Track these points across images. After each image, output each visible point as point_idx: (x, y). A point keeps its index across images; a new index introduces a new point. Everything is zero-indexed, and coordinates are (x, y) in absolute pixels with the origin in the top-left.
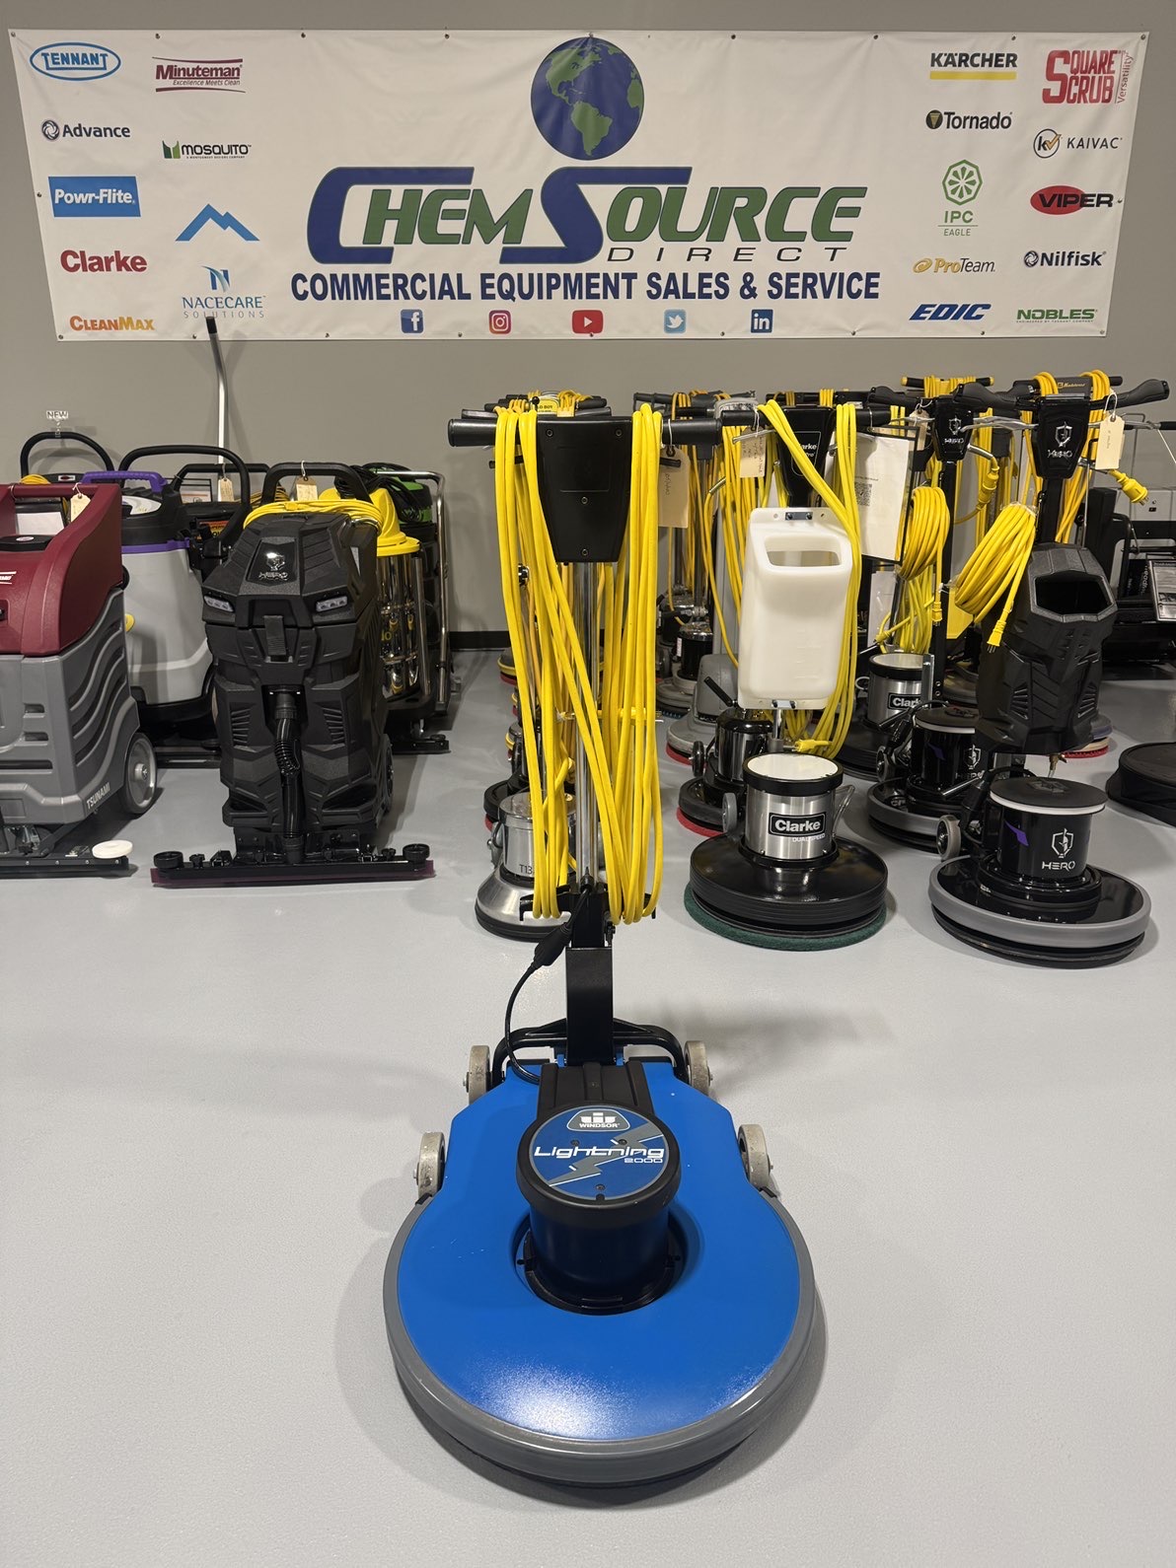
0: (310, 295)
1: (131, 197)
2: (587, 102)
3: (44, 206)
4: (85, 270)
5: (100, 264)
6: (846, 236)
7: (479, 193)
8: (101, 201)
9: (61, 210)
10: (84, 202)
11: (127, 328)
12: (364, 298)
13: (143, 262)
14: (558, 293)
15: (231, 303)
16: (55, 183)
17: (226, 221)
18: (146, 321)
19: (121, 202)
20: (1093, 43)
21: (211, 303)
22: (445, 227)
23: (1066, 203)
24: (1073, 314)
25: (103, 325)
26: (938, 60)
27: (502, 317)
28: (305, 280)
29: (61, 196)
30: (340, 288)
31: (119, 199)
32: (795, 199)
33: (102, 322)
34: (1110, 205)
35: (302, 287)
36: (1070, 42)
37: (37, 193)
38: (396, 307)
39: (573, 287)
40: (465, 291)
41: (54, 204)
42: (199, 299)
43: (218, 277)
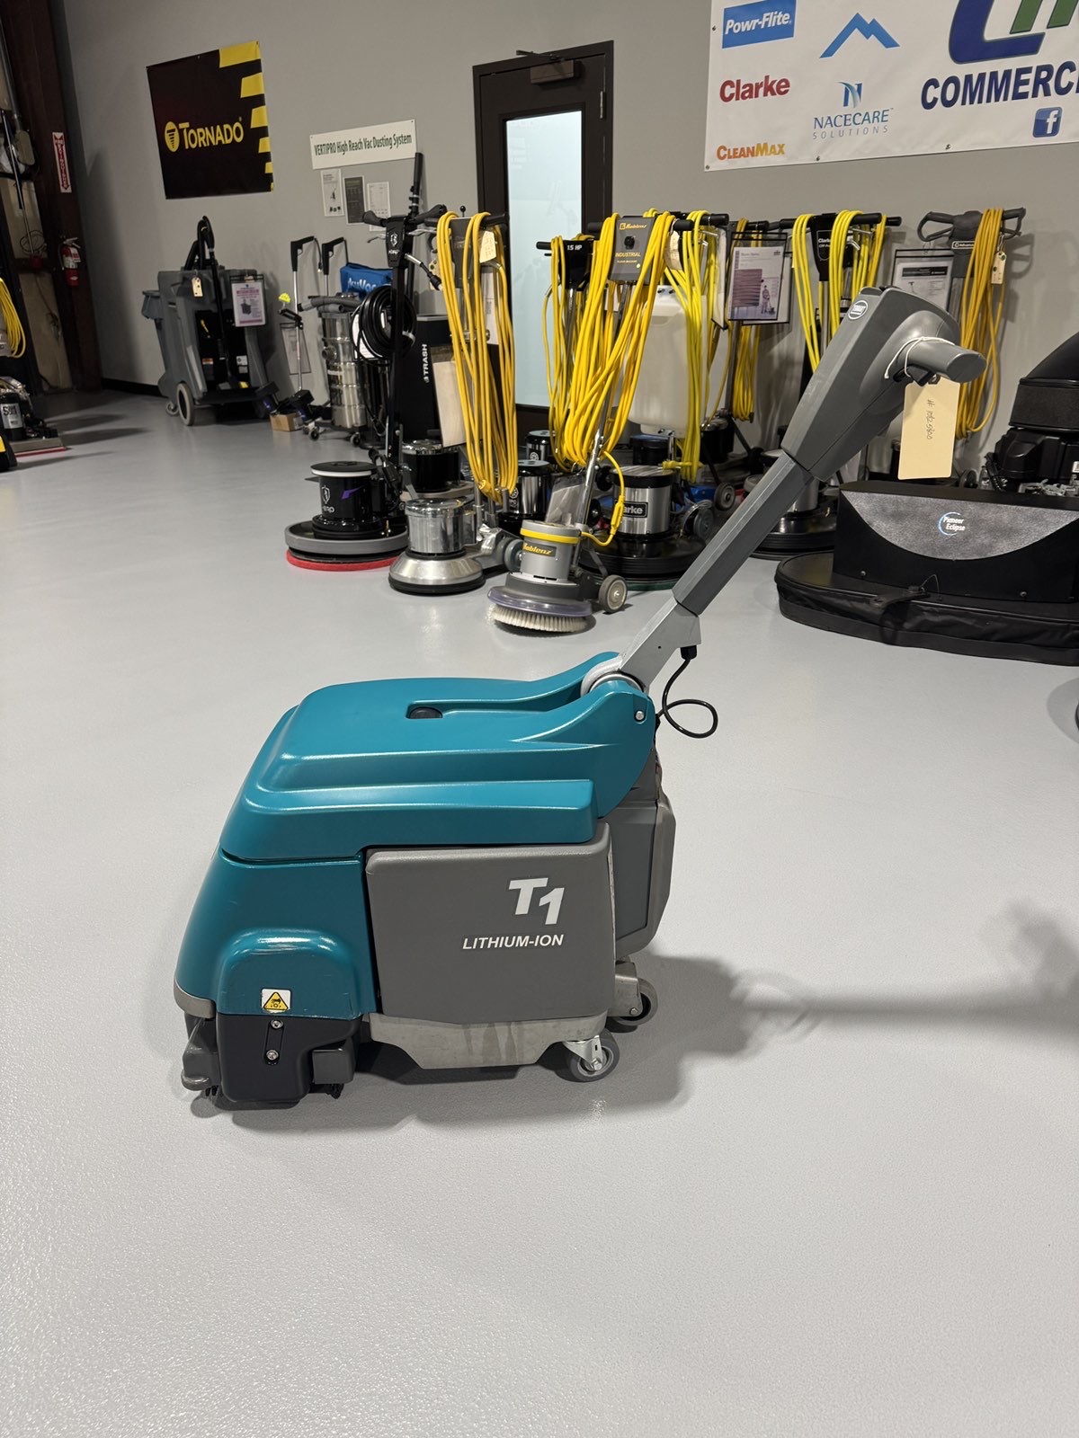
0: (939, 102)
1: (788, 18)
3: (716, 38)
4: (737, 99)
5: (752, 91)
8: (762, 27)
9: (730, 40)
10: (748, 29)
11: (762, 154)
12: (997, 100)
13: (788, 85)
15: (859, 119)
16: (729, 14)
17: (873, 30)
18: (779, 145)
19: (779, 23)
21: (840, 121)
25: (744, 153)
28: (936, 85)
29: (731, 27)
30: (972, 91)
31: (778, 21)
33: (742, 149)
35: (933, 93)
37: (712, 27)
38: (1031, 107)
41: (724, 36)
42: (829, 118)
43: (852, 92)
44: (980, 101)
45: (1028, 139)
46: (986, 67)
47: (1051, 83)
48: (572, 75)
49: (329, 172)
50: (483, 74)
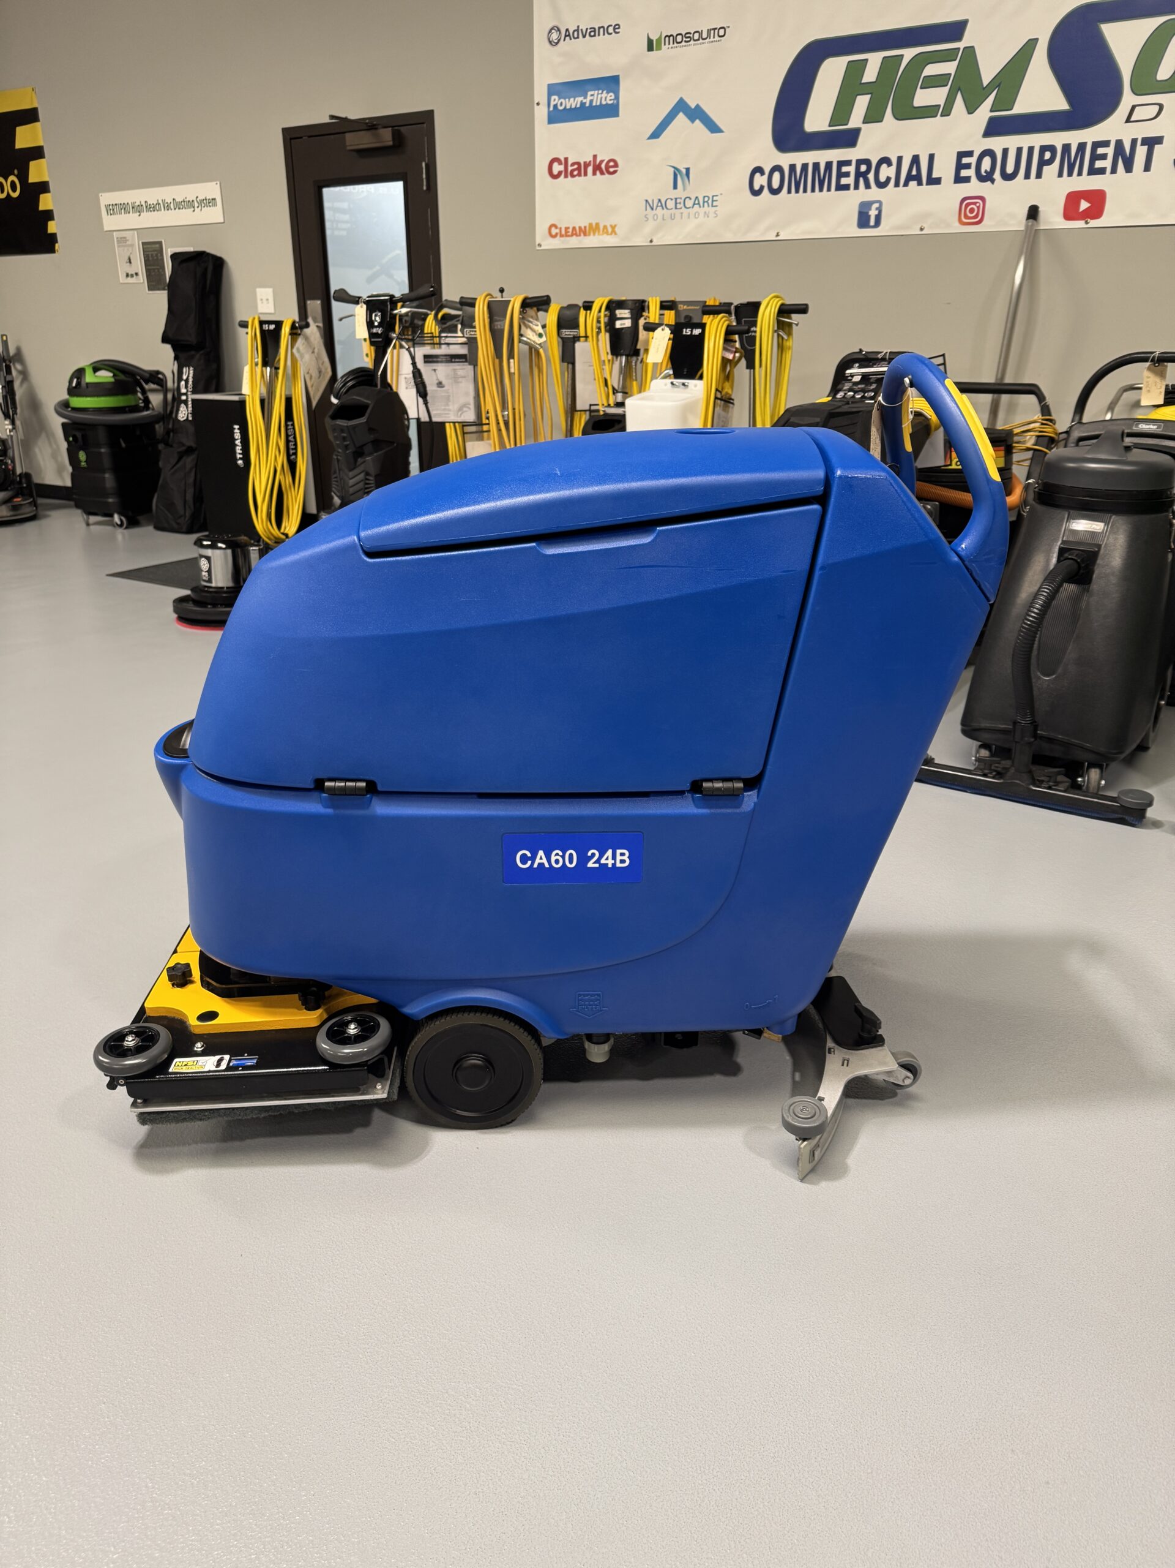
0: (766, 190)
1: (613, 97)
3: (541, 113)
4: (566, 177)
5: (580, 169)
7: (970, 51)
8: (587, 105)
9: (556, 116)
10: (573, 106)
11: (594, 234)
12: (821, 190)
13: (616, 165)
15: (689, 203)
16: (552, 90)
17: (696, 114)
18: (611, 226)
19: (604, 103)
21: (671, 204)
22: (923, 97)
25: (576, 232)
27: (975, 204)
28: (762, 173)
29: (555, 103)
30: (796, 180)
31: (603, 100)
33: (574, 228)
35: (760, 181)
37: (536, 102)
38: (853, 199)
39: (1071, 160)
40: (935, 175)
41: (549, 113)
42: (660, 200)
43: (680, 175)
44: (805, 191)
45: (852, 230)
46: (810, 157)
47: (871, 176)
48: (391, 143)
49: (123, 234)
50: (293, 138)
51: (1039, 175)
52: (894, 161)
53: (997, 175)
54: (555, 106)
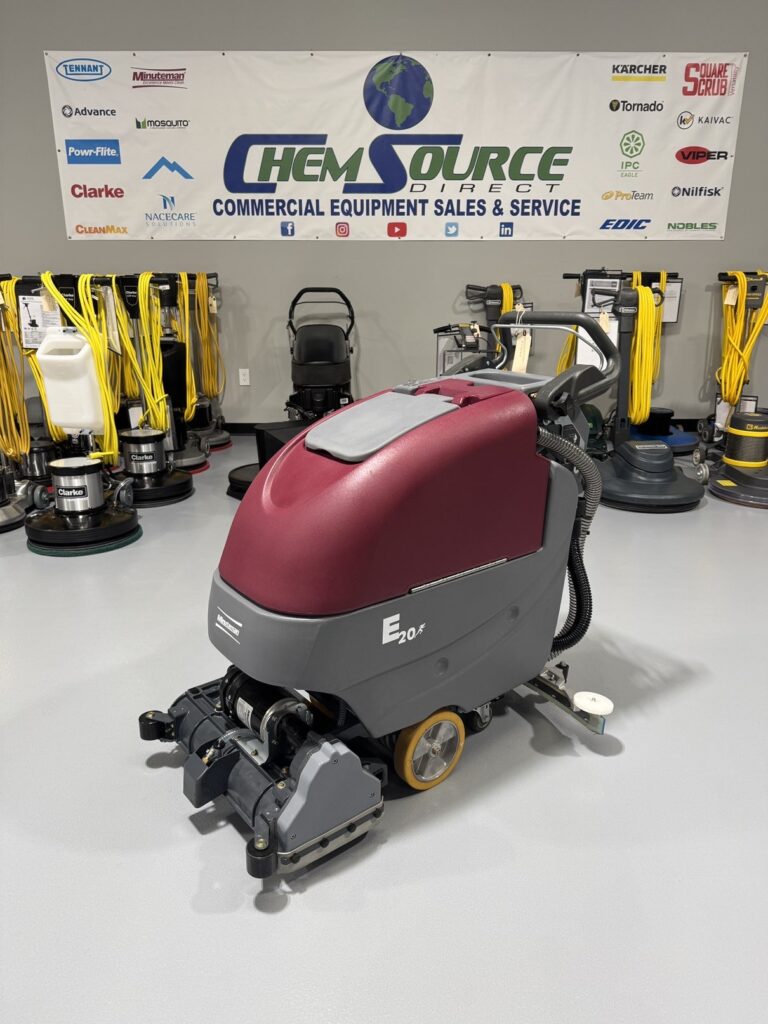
0: (224, 212)
1: (115, 152)
2: (397, 93)
3: (62, 157)
4: (86, 196)
5: (96, 193)
6: (560, 177)
7: (330, 150)
8: (97, 155)
9: (72, 159)
10: (86, 155)
11: (111, 232)
12: (258, 214)
13: (122, 192)
14: (379, 212)
15: (175, 217)
16: (69, 143)
17: (174, 167)
18: (123, 228)
19: (109, 155)
20: (714, 59)
21: (163, 217)
22: (309, 171)
23: (698, 157)
24: (703, 226)
25: (96, 230)
26: (617, 69)
27: (343, 226)
28: (221, 203)
29: (72, 151)
30: (243, 208)
31: (108, 153)
32: (528, 155)
33: (95, 228)
34: (725, 158)
35: (220, 207)
36: (700, 58)
37: (58, 149)
38: (277, 220)
39: (388, 208)
40: (321, 210)
41: (68, 157)
42: (155, 214)
43: (167, 201)
44: (248, 214)
45: (279, 236)
46: (250, 196)
47: (285, 209)
51: (373, 214)
52: (297, 202)
53: (353, 212)
54: (73, 154)
